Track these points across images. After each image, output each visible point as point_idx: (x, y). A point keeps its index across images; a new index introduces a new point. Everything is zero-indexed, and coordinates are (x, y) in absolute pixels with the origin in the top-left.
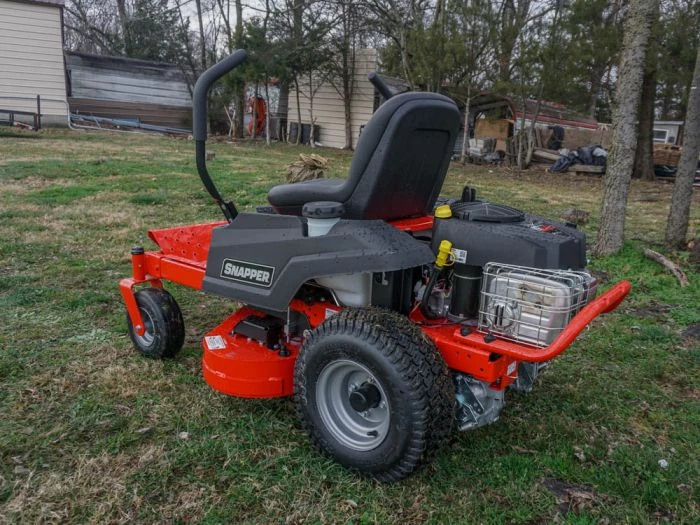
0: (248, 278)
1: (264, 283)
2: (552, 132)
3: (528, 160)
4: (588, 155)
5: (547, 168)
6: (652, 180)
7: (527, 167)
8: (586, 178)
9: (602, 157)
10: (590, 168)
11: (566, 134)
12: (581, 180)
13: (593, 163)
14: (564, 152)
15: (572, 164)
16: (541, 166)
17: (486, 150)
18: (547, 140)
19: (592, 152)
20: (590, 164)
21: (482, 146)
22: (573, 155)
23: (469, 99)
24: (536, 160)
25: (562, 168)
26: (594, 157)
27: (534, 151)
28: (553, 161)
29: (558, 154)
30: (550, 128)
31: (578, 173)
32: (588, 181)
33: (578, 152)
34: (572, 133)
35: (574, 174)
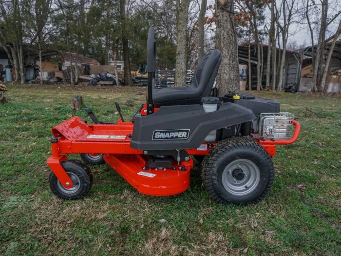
0: (172, 137)
1: (184, 137)
2: (84, 67)
3: (76, 80)
4: (104, 77)
5: (86, 84)
6: (133, 86)
7: (76, 84)
8: (106, 87)
9: (111, 77)
10: (107, 83)
11: (91, 68)
12: (105, 88)
13: (107, 80)
14: (93, 76)
15: (98, 81)
16: (83, 83)
17: (49, 77)
18: (83, 71)
19: (106, 75)
20: (106, 81)
21: (47, 75)
22: (98, 77)
23: (40, 52)
24: (80, 80)
25: (94, 83)
26: (107, 77)
27: (78, 76)
28: (89, 81)
29: (90, 77)
30: (83, 65)
31: (102, 85)
32: (108, 88)
33: (100, 76)
34: (94, 67)
35: (100, 86)
